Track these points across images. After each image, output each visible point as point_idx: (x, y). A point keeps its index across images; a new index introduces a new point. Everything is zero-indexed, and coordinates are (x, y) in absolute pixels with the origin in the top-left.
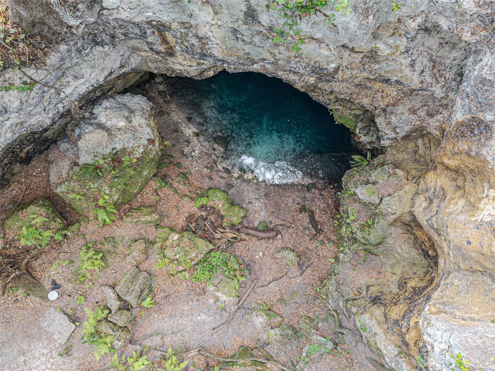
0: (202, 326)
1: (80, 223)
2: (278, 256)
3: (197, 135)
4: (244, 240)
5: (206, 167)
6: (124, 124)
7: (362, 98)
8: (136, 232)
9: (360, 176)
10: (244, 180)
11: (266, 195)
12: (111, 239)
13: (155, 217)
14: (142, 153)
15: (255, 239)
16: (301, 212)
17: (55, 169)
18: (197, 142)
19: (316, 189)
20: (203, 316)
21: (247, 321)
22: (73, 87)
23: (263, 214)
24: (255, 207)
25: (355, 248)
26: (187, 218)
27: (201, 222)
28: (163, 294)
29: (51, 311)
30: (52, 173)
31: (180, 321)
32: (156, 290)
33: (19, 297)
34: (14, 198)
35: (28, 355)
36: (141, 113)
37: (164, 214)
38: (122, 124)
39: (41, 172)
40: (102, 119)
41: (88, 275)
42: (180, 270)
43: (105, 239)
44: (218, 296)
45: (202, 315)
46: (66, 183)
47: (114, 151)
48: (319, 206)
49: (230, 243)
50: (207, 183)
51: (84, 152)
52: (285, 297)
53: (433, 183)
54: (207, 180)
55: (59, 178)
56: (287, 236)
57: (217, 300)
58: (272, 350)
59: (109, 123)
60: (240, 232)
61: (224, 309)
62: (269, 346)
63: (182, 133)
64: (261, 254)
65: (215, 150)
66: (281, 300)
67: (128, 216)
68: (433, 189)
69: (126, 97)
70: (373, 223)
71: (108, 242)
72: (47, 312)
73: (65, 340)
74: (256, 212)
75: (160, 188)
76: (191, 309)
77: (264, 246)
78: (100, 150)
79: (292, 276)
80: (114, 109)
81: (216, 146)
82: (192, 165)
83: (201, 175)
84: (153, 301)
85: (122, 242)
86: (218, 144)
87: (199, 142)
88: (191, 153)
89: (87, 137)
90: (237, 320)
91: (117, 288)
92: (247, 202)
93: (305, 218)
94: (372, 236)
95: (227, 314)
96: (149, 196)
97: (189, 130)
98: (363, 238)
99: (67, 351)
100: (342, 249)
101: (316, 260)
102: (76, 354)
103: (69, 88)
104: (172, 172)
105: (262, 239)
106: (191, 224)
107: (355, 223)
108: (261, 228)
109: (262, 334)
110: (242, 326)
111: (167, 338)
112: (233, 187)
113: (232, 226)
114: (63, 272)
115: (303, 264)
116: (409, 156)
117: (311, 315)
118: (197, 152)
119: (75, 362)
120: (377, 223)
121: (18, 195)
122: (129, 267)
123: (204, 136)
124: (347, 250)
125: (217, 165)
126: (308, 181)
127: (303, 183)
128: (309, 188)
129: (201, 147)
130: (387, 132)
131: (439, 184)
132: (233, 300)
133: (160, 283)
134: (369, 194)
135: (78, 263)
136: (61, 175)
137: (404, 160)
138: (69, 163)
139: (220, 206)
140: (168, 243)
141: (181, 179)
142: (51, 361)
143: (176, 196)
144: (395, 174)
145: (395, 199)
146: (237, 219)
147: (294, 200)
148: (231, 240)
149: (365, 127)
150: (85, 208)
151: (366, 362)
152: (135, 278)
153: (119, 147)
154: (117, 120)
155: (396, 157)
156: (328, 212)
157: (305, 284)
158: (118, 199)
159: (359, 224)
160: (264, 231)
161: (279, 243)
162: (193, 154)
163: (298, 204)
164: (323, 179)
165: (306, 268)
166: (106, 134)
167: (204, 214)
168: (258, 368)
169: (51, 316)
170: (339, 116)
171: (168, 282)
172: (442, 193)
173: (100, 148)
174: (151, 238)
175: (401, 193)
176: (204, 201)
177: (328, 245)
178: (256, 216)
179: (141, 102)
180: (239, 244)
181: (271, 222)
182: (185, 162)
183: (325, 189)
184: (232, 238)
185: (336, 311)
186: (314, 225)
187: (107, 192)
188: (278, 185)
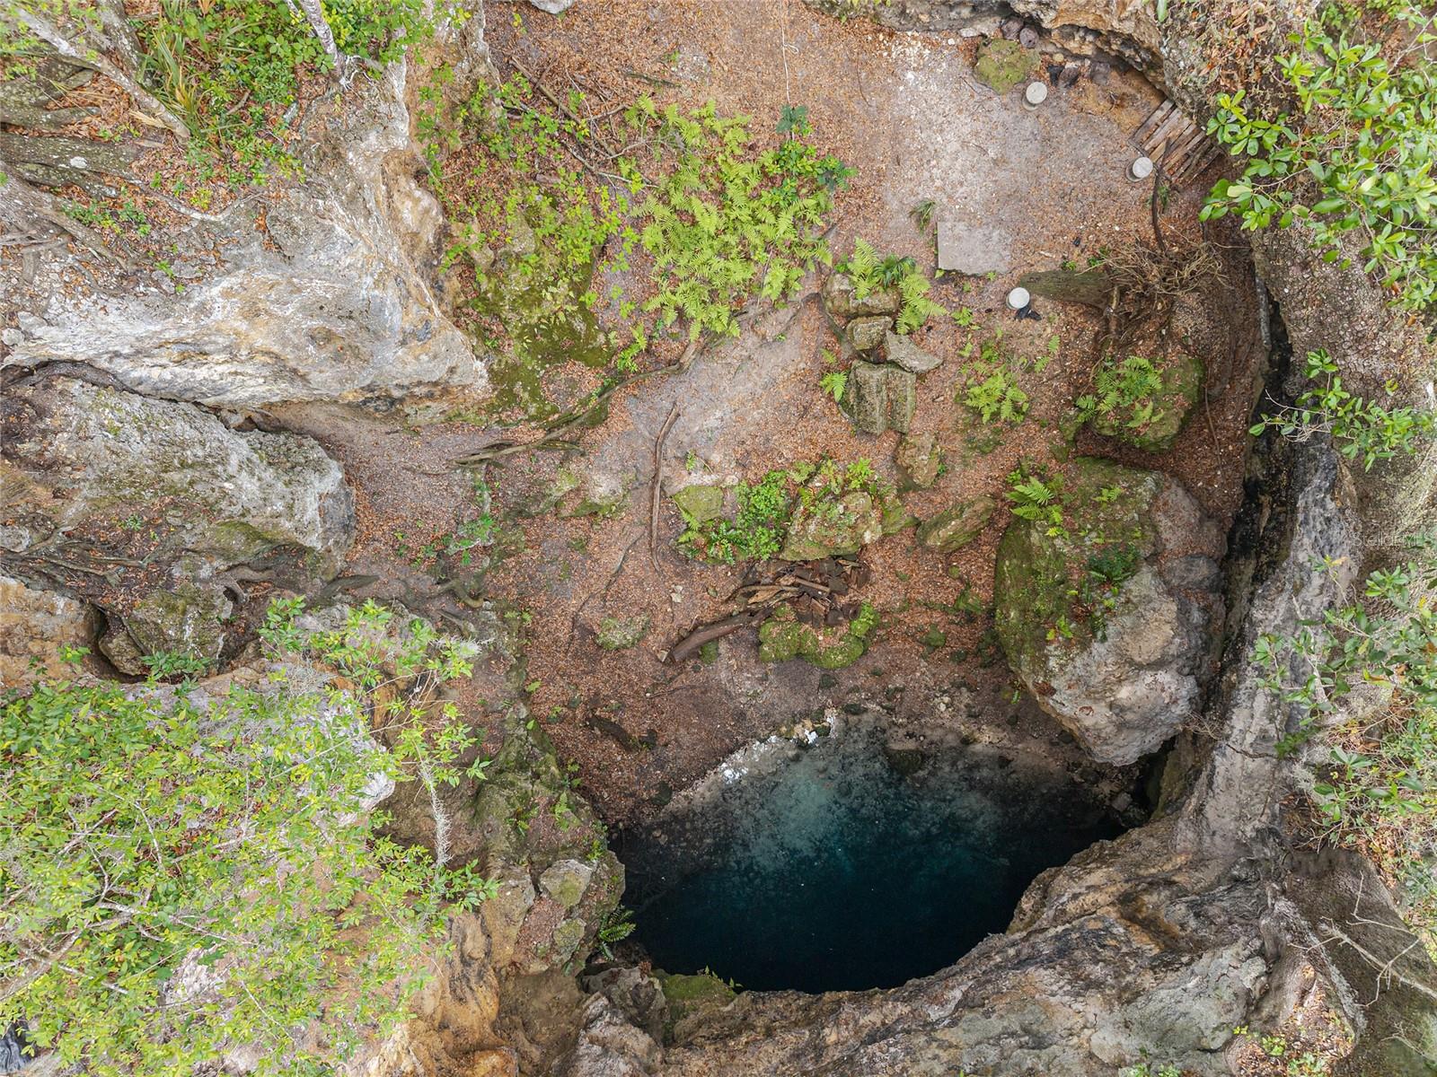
0: (703, 404)
1: (1067, 442)
2: (641, 620)
3: (966, 741)
4: (727, 601)
5: (901, 690)
6: (1119, 696)
7: (706, 1063)
8: (949, 490)
9: (599, 902)
10: (807, 715)
11: (741, 716)
12: (986, 450)
13: (934, 541)
14: (1047, 657)
15: (708, 619)
16: (651, 732)
17: (1185, 514)
18: (956, 725)
19: (651, 799)
20: (712, 422)
21: (625, 470)
22: (1257, 715)
23: (723, 675)
24: (748, 678)
25: (511, 748)
26: (870, 571)
27: (836, 583)
28: (817, 409)
29: (1002, 264)
30: (1186, 503)
31: (750, 385)
32: (834, 410)
33: (1077, 251)
34: (1223, 405)
35: (987, 166)
36: (1103, 735)
37: (919, 549)
38: (1124, 693)
39: (1209, 482)
40: (1165, 677)
41: (981, 367)
42: (817, 478)
43: (998, 443)
44: (710, 474)
45: (717, 424)
46: (1146, 507)
47: (1099, 634)
48: (621, 770)
49: (749, 582)
50: (879, 660)
51: (1154, 594)
52: (578, 556)
53: (481, 998)
54: (881, 665)
55: (1165, 504)
56: (647, 665)
57: (708, 466)
58: (548, 461)
59: (1149, 679)
60: (744, 612)
61: (684, 459)
62: (557, 462)
63: (999, 726)
64: (676, 598)
65: (908, 734)
66: (582, 545)
67: (987, 510)
68: (474, 986)
69: (1154, 742)
70: (515, 827)
71: (989, 440)
72: (1008, 259)
73: (939, 232)
74: (740, 669)
75: (963, 594)
76: (744, 419)
77: (680, 617)
78: (1128, 621)
79: (591, 603)
80: (1157, 710)
81: (911, 745)
82: (934, 675)
83: (900, 669)
84: (827, 390)
85: (964, 457)
86: (910, 752)
87: (952, 730)
88: (951, 697)
89: (1168, 630)
90: (644, 457)
91: (911, 379)
92: (771, 677)
93: (635, 726)
94: (502, 801)
95: (670, 453)
96: (975, 568)
97: (988, 738)
98: (512, 784)
99: (923, 217)
100: (531, 725)
101: (562, 663)
102: (903, 219)
103: (1262, 708)
104: (963, 637)
105: (695, 628)
106: (853, 568)
107: (545, 801)
108: (712, 647)
109: (583, 467)
110: (628, 454)
111: (753, 344)
112: (820, 687)
113: (769, 614)
114: (1032, 343)
115: (583, 638)
116: (531, 1009)
117: (511, 562)
118: (943, 707)
119: (895, 205)
120: (509, 834)
121: (1218, 416)
122: (917, 424)
123: (951, 748)
124: (521, 732)
125: (883, 708)
126: (678, 802)
127: (683, 793)
128: (666, 790)
129: (940, 721)
130: (613, 1030)
131: (472, 1004)
132: (678, 486)
133: (836, 427)
134: (567, 885)
135: (1017, 375)
136: (1165, 512)
137: (536, 995)
138: (1169, 546)
139: (821, 638)
140: (875, 514)
141: (934, 635)
142: (938, 183)
143: (920, 598)
144: (546, 958)
145: (517, 912)
146: (770, 633)
147: (680, 746)
148: (753, 588)
149: (650, 1004)
150: (1078, 477)
151: (375, 570)
152: (892, 410)
153: (1097, 647)
154: (1138, 693)
155: (553, 990)
156: (596, 772)
157: (556, 606)
158: (1028, 535)
159: (538, 804)
160: (701, 647)
161: (654, 641)
162: (946, 699)
163: (666, 745)
164: (649, 829)
165: (573, 637)
166: (1137, 659)
167: (843, 600)
168: (556, 416)
169: (996, 256)
170: (712, 988)
171: (821, 439)
172: (458, 991)
173: (1129, 624)
174: (912, 496)
175: (513, 932)
176: (860, 626)
177: (558, 709)
178: (733, 662)
179: (1120, 752)
180: (733, 587)
181: (696, 669)
182: (951, 672)
183: (632, 812)
184: (755, 592)
185: (473, 609)
186: (609, 727)
187: (1058, 542)
188: (732, 752)
